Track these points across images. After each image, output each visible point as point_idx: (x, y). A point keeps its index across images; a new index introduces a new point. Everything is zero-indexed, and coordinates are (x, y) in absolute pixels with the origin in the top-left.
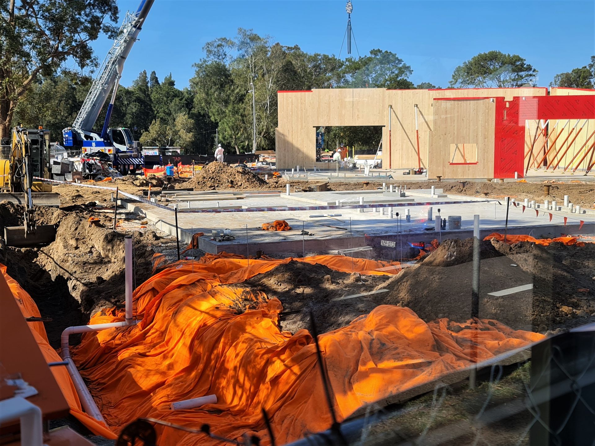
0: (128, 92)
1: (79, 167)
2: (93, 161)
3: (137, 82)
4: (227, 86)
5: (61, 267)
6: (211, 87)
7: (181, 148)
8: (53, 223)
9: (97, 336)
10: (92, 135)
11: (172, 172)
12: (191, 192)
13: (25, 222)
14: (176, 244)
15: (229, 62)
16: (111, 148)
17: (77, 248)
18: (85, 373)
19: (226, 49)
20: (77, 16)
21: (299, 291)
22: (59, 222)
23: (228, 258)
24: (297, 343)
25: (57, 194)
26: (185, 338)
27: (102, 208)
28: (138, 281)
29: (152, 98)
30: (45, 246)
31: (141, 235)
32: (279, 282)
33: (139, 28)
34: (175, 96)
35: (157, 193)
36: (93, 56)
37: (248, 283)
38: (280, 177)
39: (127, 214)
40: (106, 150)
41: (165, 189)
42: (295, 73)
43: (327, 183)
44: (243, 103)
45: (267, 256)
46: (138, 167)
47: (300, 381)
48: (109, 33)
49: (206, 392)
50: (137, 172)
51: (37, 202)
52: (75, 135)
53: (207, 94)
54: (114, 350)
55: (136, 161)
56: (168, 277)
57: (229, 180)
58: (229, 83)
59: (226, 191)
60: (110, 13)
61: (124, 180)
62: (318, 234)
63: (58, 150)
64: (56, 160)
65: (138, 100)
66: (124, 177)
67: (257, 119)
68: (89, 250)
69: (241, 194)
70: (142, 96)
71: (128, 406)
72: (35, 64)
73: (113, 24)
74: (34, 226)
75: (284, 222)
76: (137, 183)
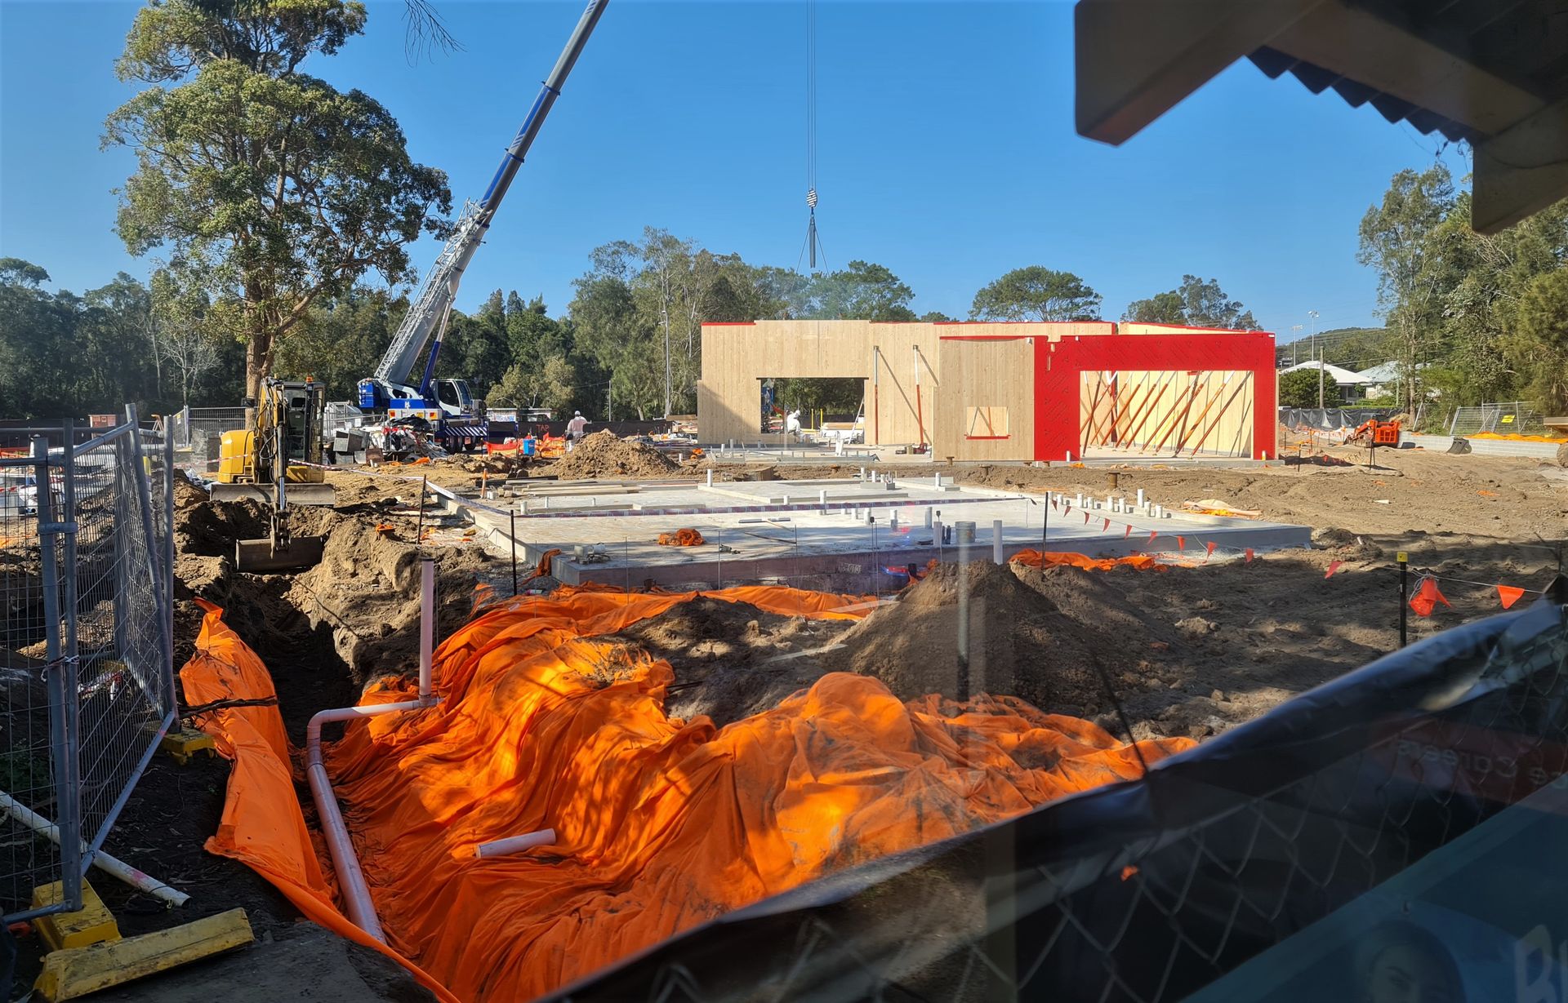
0: (471, 323)
1: (379, 440)
2: (402, 433)
3: (486, 308)
4: (626, 316)
5: (324, 608)
6: (601, 315)
7: (553, 409)
8: (321, 532)
9: (370, 725)
10: (406, 389)
11: (532, 450)
12: (554, 482)
13: (272, 532)
14: (512, 569)
16: (435, 411)
17: (354, 575)
18: (343, 791)
19: (626, 258)
20: (385, 205)
21: (705, 648)
22: (329, 532)
23: (597, 591)
24: (690, 739)
25: (330, 486)
26: (510, 730)
27: (407, 508)
28: (444, 630)
29: (509, 333)
30: (304, 571)
31: (459, 552)
32: (672, 634)
33: (487, 225)
34: (546, 329)
35: (498, 484)
36: (409, 265)
37: (623, 635)
38: (704, 457)
39: (444, 518)
40: (426, 414)
41: (512, 477)
42: (733, 294)
43: (772, 468)
44: (650, 340)
45: (662, 588)
46: (478, 440)
47: (691, 806)
49: (538, 825)
50: (477, 448)
51: (291, 498)
52: (378, 390)
53: (595, 327)
54: (395, 750)
55: (475, 432)
56: (494, 624)
57: (619, 462)
58: (629, 309)
59: (612, 480)
60: (437, 200)
61: (449, 463)
62: (746, 551)
63: (350, 414)
64: (341, 430)
65: (487, 335)
66: (450, 458)
67: (672, 365)
68: (373, 578)
69: (635, 485)
70: (493, 329)
71: (407, 849)
72: (313, 279)
73: (443, 217)
74: (286, 538)
75: (694, 531)
76: (471, 466)
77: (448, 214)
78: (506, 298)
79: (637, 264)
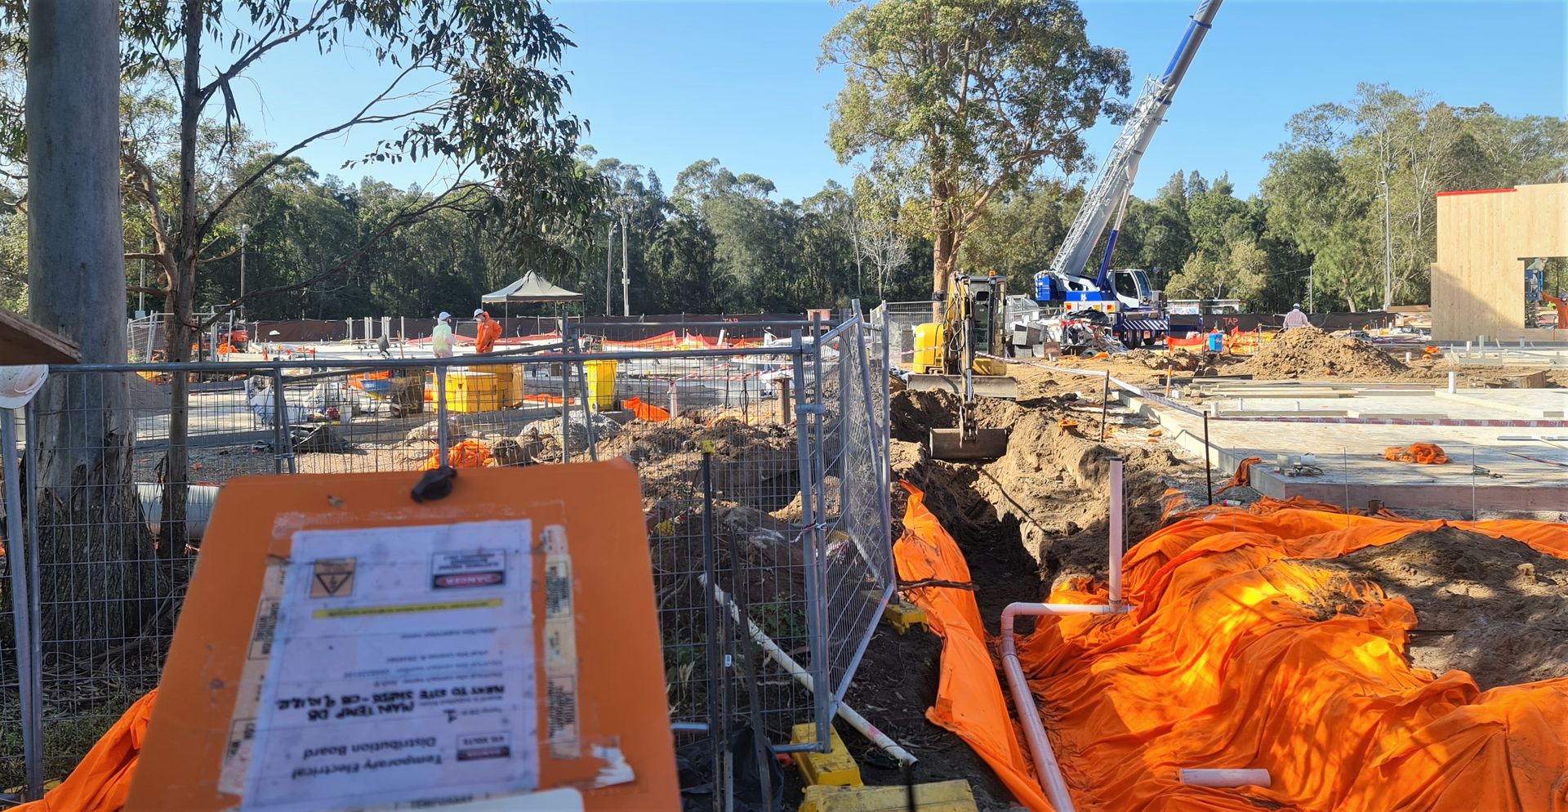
0: (1149, 209)
1: (1056, 334)
2: (1080, 326)
3: (1165, 191)
4: (1332, 190)
5: (1011, 500)
6: (1301, 192)
7: (1242, 300)
8: (1004, 425)
9: (1060, 624)
10: (1082, 281)
11: (1218, 345)
12: (1248, 382)
13: (961, 423)
14: (1206, 475)
15: (1337, 146)
16: (1112, 303)
17: (1038, 469)
18: (1037, 685)
19: (1333, 124)
20: (1063, 92)
21: (1458, 589)
22: (1013, 425)
23: (1308, 508)
24: (1444, 697)
25: (1012, 379)
26: (1210, 651)
27: (1087, 404)
28: (1133, 536)
29: (1191, 217)
30: (990, 462)
31: (1146, 454)
32: (1412, 567)
33: (1168, 102)
34: (1233, 211)
35: (1184, 382)
36: (1086, 153)
37: (1345, 563)
38: (1441, 356)
39: (1127, 416)
40: (1102, 306)
41: (1199, 374)
42: (1482, 155)
43: (1545, 372)
44: (1364, 217)
45: (1392, 512)
46: (1158, 334)
47: (1447, 778)
48: (1114, 115)
49: (1248, 762)
50: (1157, 343)
51: (978, 390)
52: (1054, 283)
53: (1292, 205)
54: (1086, 654)
55: (1155, 325)
56: (1188, 533)
57: (1327, 361)
58: (1336, 183)
59: (1318, 381)
60: (1115, 82)
61: (1129, 358)
62: (1512, 475)
63: (1026, 307)
64: (1020, 323)
65: (1166, 220)
66: (1130, 353)
67: (1394, 246)
68: (1057, 474)
69: (1349, 388)
70: (1173, 214)
71: (1104, 758)
72: (992, 174)
73: (1122, 100)
74: (973, 429)
75: (1434, 446)
76: (1153, 362)
77: (1127, 95)
78: (1187, 178)
79: (1349, 129)
